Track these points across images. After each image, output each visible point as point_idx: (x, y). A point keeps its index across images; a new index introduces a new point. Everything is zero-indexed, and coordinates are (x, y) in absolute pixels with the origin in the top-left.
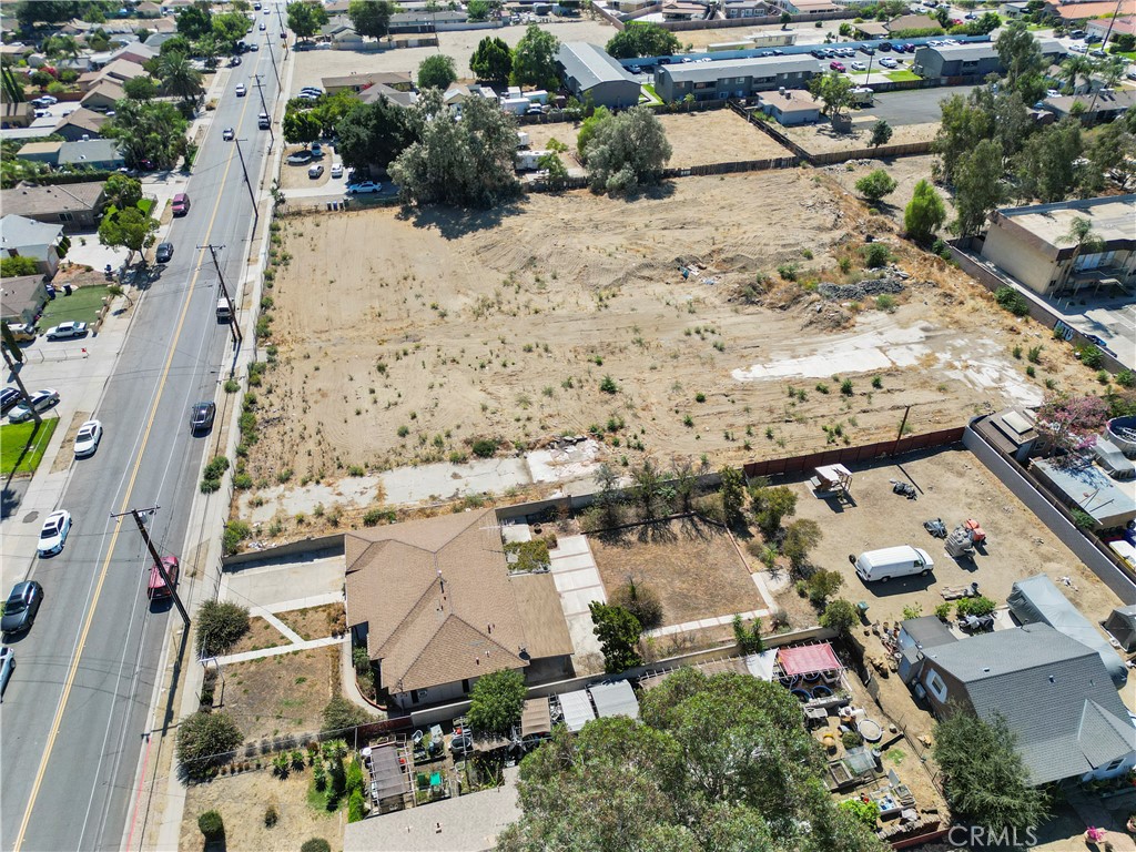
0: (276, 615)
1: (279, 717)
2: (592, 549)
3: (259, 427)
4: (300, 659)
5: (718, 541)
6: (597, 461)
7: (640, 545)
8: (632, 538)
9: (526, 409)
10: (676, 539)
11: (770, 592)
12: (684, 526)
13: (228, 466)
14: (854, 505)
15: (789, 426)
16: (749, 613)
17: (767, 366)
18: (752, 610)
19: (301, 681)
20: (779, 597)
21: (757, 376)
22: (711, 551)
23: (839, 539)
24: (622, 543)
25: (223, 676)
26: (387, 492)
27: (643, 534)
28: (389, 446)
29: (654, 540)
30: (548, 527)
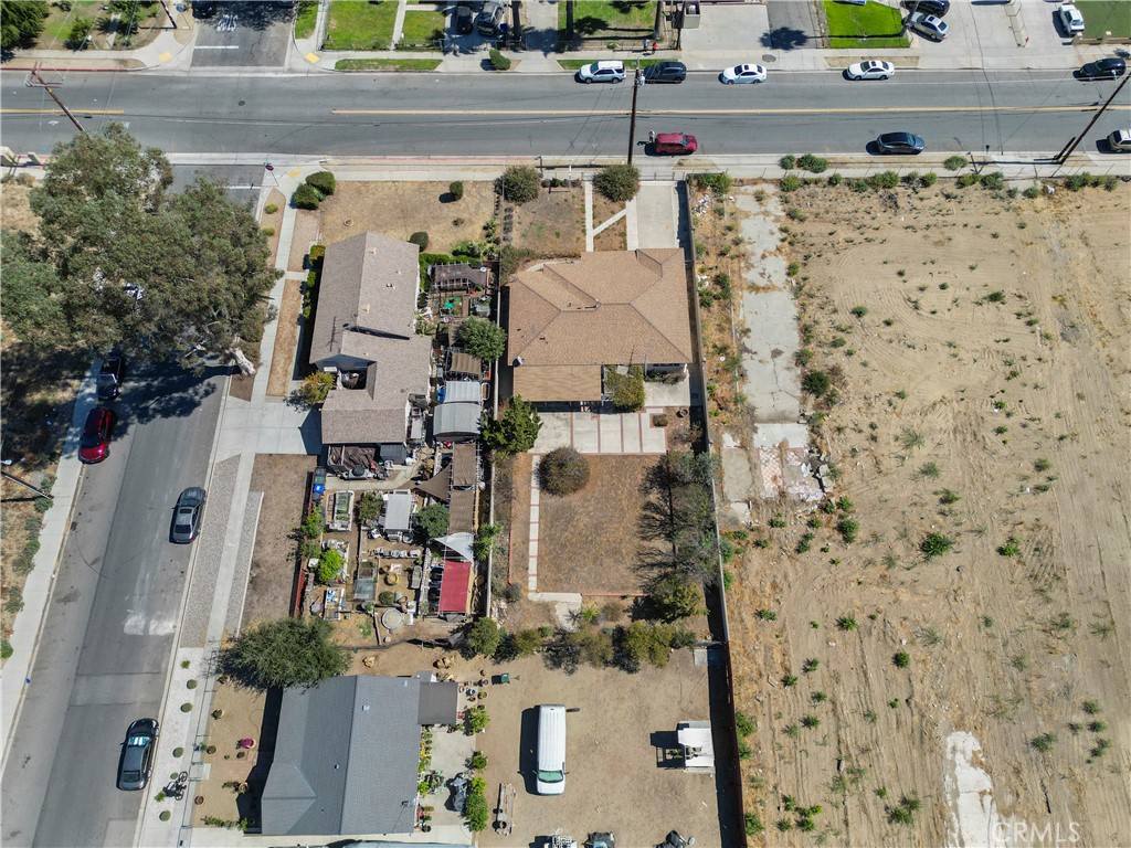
0: (624, 217)
1: (531, 224)
2: (647, 456)
3: (881, 192)
4: (578, 233)
5: (633, 580)
6: (783, 494)
7: (642, 502)
8: (654, 497)
9: (897, 439)
10: (643, 538)
11: (555, 602)
12: (661, 553)
13: (816, 172)
14: (659, 765)
15: (828, 759)
16: (535, 572)
17: (987, 799)
18: (538, 575)
19: (558, 235)
20: (547, 609)
21: (958, 768)
22: (621, 568)
23: (609, 714)
24: (648, 485)
25: (574, 191)
26: (761, 294)
27: (657, 509)
28: (837, 299)
29: (646, 517)
30: (684, 424)
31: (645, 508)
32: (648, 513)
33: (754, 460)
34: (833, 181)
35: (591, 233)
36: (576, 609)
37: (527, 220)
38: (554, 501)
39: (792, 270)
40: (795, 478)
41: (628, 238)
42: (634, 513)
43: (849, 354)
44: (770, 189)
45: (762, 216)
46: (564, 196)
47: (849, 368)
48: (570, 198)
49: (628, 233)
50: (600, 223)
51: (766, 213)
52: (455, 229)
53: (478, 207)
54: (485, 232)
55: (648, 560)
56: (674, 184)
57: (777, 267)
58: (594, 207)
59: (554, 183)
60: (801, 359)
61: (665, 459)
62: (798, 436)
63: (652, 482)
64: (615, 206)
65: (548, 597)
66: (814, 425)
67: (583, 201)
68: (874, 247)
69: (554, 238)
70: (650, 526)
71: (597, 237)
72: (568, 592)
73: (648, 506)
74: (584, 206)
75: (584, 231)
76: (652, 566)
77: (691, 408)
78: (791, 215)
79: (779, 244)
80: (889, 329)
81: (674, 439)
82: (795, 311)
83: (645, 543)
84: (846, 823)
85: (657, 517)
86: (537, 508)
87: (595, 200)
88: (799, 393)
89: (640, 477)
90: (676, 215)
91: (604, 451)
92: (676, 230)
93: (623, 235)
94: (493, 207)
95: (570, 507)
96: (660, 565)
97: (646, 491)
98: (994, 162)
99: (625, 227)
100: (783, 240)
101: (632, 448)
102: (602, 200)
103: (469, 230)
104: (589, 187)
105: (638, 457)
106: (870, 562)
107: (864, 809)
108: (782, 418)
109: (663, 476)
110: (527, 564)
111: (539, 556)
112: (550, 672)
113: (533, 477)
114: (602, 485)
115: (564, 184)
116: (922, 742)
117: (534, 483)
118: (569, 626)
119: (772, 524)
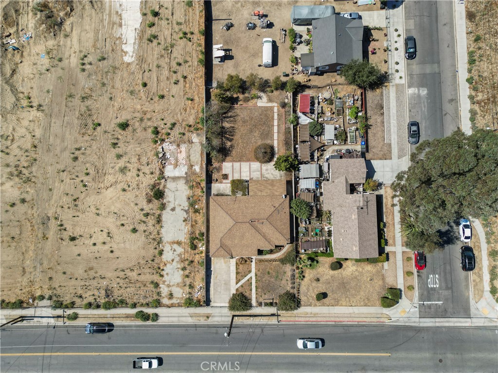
0: (237, 283)
1: (282, 280)
2: (231, 161)
3: (112, 300)
4: (259, 274)
5: (238, 111)
6: (178, 146)
7: (233, 142)
8: (229, 144)
9: (129, 170)
10: (233, 127)
11: (267, 103)
12: (227, 122)
13: (142, 311)
14: (231, 50)
15: (175, 53)
16: (275, 114)
17: (124, 42)
18: (274, 112)
19: (269, 273)
20: (270, 100)
21: (132, 51)
22: (242, 116)
23: (248, 65)
24: (231, 149)
25: (261, 300)
26: (176, 240)
27: (228, 139)
28: (143, 238)
29: (232, 136)
30: (215, 176)
31: (232, 139)
32: (231, 137)
33: (188, 160)
34: (134, 306)
35: (253, 274)
36: (259, 100)
37: (284, 282)
38: (269, 142)
39: (161, 253)
40: (173, 152)
41: (235, 271)
42: (237, 137)
43: (142, 210)
44: (165, 301)
45: (171, 284)
46: (266, 297)
47: (143, 203)
48: (263, 295)
49: (235, 274)
50: (248, 280)
51: (169, 286)
52: (318, 276)
53: (308, 289)
54: (304, 274)
55: (232, 119)
56: (212, 304)
57: (167, 256)
58: (251, 290)
59: (271, 304)
60: (163, 207)
61: (224, 160)
62: (169, 171)
63: (229, 150)
64: (241, 290)
65: (270, 104)
66: (162, 176)
67: (257, 294)
68: (121, 266)
69: (271, 271)
70: (231, 132)
71: (250, 272)
72: (262, 107)
73: (231, 140)
74: (256, 290)
75: (256, 275)
76: (230, 117)
77: (211, 183)
78: (157, 285)
79: (165, 268)
80: (122, 222)
81: (219, 169)
82: (163, 231)
83: (233, 125)
84: (172, 35)
85: (228, 136)
86: (275, 139)
87: (250, 294)
88: (166, 190)
89: (234, 152)
90: (212, 285)
91: (248, 163)
92: (212, 276)
93: (237, 273)
94: (301, 289)
95: (262, 139)
96: (228, 117)
97: (232, 146)
98: (53, 317)
99: (236, 277)
100: (163, 270)
101: (237, 165)
102: (247, 294)
103: (311, 276)
104: (254, 303)
105: (234, 161)
106: (149, 119)
107: (165, 39)
108: (175, 179)
109: (224, 152)
110: (278, 117)
111: (273, 119)
112: (269, 78)
113: (277, 152)
114: (249, 148)
115: (266, 304)
116: (142, 59)
117: (276, 149)
118: (262, 94)
119: (184, 134)
